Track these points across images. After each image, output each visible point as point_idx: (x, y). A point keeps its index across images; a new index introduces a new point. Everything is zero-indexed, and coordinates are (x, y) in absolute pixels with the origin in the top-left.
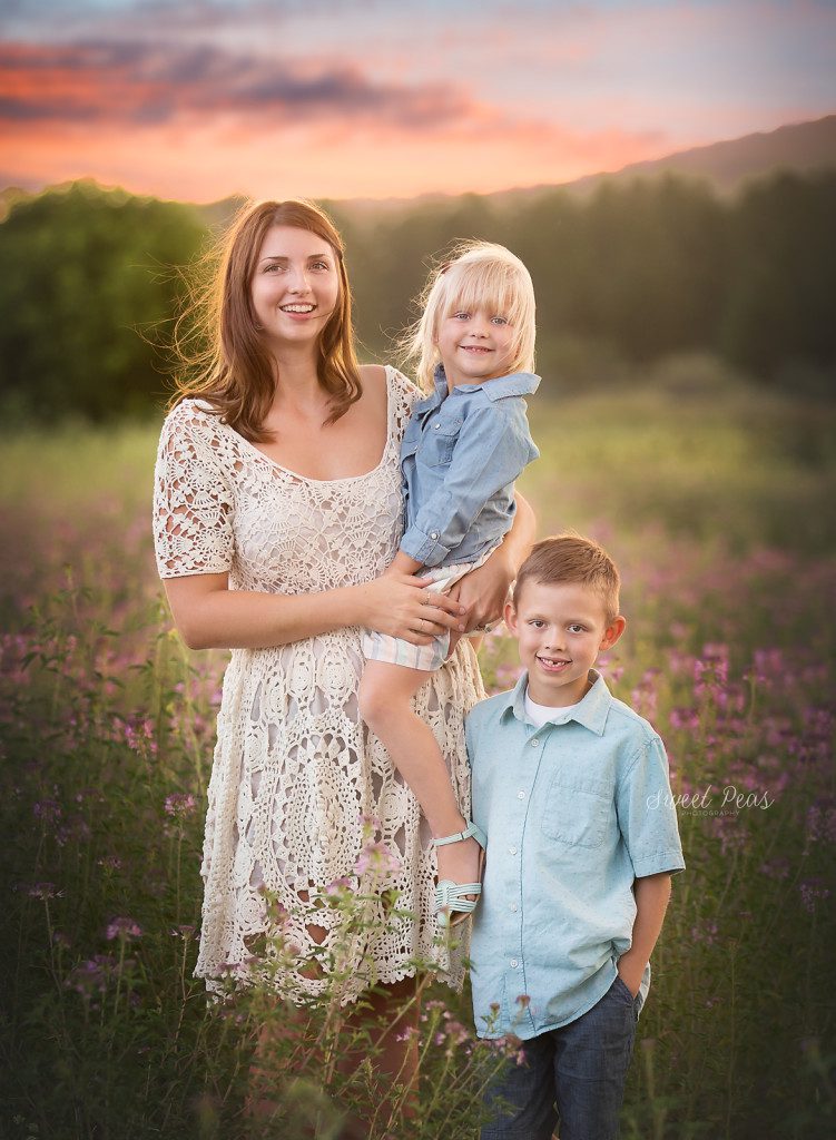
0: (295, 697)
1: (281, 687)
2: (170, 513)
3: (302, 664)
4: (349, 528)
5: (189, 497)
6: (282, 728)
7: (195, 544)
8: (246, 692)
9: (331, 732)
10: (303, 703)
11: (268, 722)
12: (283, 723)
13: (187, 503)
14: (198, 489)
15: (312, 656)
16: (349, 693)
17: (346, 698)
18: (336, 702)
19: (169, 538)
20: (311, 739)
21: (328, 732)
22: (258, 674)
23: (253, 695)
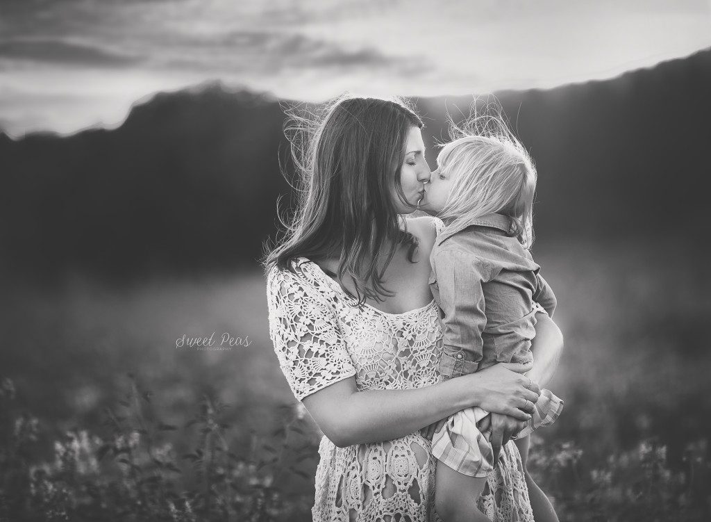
0: (370, 485)
1: (359, 479)
2: (299, 342)
3: (375, 458)
4: (416, 352)
5: (310, 326)
6: (360, 511)
7: (327, 360)
8: (331, 484)
9: (400, 512)
10: (376, 490)
11: (349, 507)
12: (361, 507)
13: (310, 331)
14: (315, 319)
15: (383, 452)
16: (412, 479)
17: (410, 483)
18: (402, 487)
19: (305, 362)
20: (384, 518)
21: (398, 511)
22: (340, 468)
23: (337, 486)
